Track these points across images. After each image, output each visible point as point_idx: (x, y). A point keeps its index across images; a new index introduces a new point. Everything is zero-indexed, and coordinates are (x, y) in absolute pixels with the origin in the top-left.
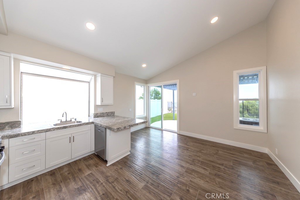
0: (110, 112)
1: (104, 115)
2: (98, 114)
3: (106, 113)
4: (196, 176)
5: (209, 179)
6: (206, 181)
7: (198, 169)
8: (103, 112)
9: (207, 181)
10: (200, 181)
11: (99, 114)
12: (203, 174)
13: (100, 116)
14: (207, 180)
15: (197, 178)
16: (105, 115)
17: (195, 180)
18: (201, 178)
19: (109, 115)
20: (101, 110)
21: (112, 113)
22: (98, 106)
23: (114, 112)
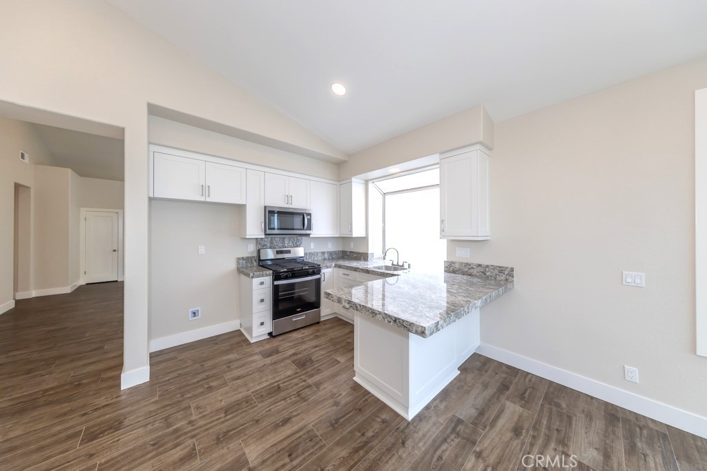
0: (494, 267)
1: (471, 271)
2: (453, 263)
3: (480, 265)
8: (469, 262)
11: (457, 266)
13: (459, 270)
16: (474, 272)
19: (488, 274)
20: (464, 255)
21: (501, 270)
22: (455, 243)
23: (512, 270)
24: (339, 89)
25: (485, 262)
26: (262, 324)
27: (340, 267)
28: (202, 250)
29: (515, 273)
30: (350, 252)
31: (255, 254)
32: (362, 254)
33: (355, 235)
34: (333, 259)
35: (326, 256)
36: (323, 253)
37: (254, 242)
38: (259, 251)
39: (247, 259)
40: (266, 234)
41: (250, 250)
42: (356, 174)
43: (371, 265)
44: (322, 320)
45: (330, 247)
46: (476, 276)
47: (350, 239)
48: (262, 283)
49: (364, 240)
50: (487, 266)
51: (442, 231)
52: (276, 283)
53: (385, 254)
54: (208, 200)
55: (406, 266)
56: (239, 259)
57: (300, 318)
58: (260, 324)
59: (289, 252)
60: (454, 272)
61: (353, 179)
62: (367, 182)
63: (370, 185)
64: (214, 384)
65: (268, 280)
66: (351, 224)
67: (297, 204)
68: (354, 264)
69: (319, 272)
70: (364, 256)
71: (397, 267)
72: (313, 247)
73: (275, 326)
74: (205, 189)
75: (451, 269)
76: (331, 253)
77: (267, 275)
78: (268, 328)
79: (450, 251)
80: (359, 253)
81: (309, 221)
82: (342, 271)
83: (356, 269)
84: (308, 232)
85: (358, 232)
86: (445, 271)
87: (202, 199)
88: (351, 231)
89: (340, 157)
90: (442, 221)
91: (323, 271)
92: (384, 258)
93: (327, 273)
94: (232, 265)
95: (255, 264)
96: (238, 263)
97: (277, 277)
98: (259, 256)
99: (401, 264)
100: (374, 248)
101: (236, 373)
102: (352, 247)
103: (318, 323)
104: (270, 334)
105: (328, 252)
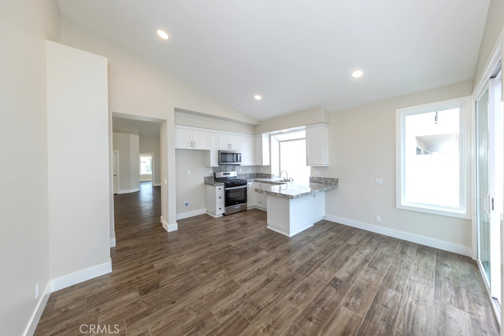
0: (331, 179)
1: (321, 181)
2: (313, 177)
3: (325, 178)
4: (218, 290)
5: (203, 304)
6: (203, 296)
7: (229, 300)
8: (320, 177)
9: (202, 298)
10: (209, 290)
11: (315, 179)
12: (215, 302)
13: (316, 181)
14: (203, 301)
15: (213, 288)
16: (322, 181)
17: (213, 285)
18: (211, 294)
19: (328, 182)
20: (318, 174)
21: (333, 180)
22: (314, 168)
23: (338, 180)
24: (258, 97)
25: (327, 177)
26: (220, 209)
27: (257, 181)
28: (189, 173)
29: (339, 181)
30: (261, 174)
31: (213, 175)
32: (268, 175)
33: (264, 164)
34: (251, 178)
35: (248, 176)
36: (246, 174)
37: (212, 169)
38: (215, 173)
39: (209, 178)
40: (219, 165)
41: (210, 173)
42: (264, 132)
43: (273, 180)
44: (248, 209)
45: (250, 171)
46: (323, 183)
47: (262, 166)
48: (220, 189)
49: (269, 167)
50: (328, 178)
51: (307, 162)
52: (226, 189)
53: (280, 174)
54: (194, 148)
55: (291, 180)
56: (205, 178)
57: (237, 207)
58: (219, 209)
59: (229, 174)
60: (314, 182)
61: (263, 135)
62: (270, 136)
63: (272, 137)
64: (207, 230)
65: (222, 187)
66: (262, 159)
67: (234, 149)
68: (264, 180)
69: (246, 184)
70: (269, 176)
71: (287, 181)
72: (241, 171)
73: (226, 210)
74: (192, 143)
75: (312, 180)
76: (250, 175)
77: (222, 185)
78: (223, 211)
79: (312, 172)
80: (266, 174)
81: (240, 157)
82: (257, 183)
83: (265, 182)
84: (239, 163)
85: (266, 163)
86: (310, 182)
87: (192, 148)
88: (262, 162)
89: (256, 123)
90: (307, 158)
91: (248, 183)
92: (280, 177)
93: (250, 184)
94: (202, 181)
95: (213, 180)
96: (205, 180)
97: (227, 186)
98: (215, 176)
99: (288, 179)
100: (274, 171)
101: (214, 227)
102: (262, 171)
103: (246, 210)
104: (224, 214)
105: (249, 174)
